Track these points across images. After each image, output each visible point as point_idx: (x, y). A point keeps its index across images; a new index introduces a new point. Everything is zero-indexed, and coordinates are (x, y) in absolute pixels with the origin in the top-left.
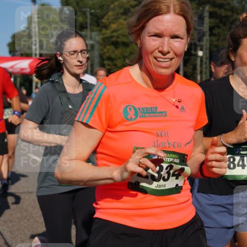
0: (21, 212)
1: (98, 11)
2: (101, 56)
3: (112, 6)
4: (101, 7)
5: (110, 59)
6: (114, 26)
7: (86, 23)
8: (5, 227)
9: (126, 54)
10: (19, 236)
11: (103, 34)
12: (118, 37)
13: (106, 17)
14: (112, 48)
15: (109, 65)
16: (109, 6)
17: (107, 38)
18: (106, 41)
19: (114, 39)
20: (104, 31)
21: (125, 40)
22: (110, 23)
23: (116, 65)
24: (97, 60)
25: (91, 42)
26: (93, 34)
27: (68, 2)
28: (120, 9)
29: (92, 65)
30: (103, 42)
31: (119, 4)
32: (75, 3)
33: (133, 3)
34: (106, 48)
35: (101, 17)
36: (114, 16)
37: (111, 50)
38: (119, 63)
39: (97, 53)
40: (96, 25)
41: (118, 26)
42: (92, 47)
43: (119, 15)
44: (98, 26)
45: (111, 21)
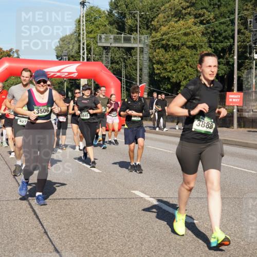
0: (70, 218)
1: (147, 13)
2: (150, 60)
3: (163, 8)
4: (151, 9)
5: (159, 62)
6: (164, 29)
7: (136, 26)
8: (54, 234)
9: (176, 58)
10: (69, 243)
11: (153, 37)
12: (168, 40)
13: (156, 20)
14: (162, 51)
15: (158, 69)
16: (160, 9)
17: (157, 41)
18: (156, 44)
19: (164, 42)
20: (154, 34)
21: (176, 43)
22: (161, 26)
23: (166, 69)
24: (146, 64)
25: (141, 46)
26: (143, 37)
27: (117, 6)
28: (171, 11)
29: (141, 70)
30: (152, 45)
31: (170, 5)
32: (124, 5)
33: (185, 4)
34: (155, 51)
35: (151, 19)
36: (165, 18)
37: (160, 54)
38: (169, 66)
39: (146, 57)
40: (146, 28)
41: (169, 29)
42: (142, 50)
43: (170, 18)
44: (147, 29)
45: (161, 24)
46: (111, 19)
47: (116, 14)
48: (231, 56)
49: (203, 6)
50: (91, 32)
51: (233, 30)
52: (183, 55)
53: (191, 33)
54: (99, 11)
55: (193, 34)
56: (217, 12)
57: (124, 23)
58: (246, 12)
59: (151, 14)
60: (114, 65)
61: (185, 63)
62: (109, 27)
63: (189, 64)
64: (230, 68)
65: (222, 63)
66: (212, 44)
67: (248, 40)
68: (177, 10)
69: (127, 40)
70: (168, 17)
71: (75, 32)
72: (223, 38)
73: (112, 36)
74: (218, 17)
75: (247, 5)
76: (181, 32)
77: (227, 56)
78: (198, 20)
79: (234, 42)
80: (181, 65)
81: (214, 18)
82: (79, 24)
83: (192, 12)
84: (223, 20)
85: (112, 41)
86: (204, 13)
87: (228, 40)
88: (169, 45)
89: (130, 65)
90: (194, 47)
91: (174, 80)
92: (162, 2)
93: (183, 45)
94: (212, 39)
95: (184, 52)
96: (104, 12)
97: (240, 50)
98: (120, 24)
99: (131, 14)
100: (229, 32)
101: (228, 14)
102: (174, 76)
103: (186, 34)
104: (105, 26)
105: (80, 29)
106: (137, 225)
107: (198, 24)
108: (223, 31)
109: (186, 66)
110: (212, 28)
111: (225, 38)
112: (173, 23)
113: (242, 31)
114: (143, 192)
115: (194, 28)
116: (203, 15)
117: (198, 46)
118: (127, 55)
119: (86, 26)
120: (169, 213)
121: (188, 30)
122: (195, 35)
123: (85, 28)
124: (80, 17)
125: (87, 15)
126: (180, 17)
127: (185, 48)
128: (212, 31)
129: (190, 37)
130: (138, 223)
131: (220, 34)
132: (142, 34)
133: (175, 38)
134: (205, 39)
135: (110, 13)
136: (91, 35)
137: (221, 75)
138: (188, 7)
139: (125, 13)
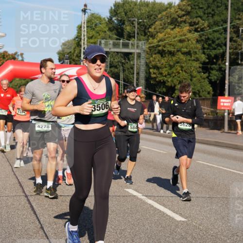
1: (145, 21)
2: (147, 65)
3: (159, 16)
4: (149, 17)
5: (156, 67)
6: (160, 36)
7: (134, 32)
8: (49, 229)
9: (172, 63)
11: (150, 43)
12: (164, 46)
13: (153, 27)
14: (158, 56)
15: (154, 73)
16: (157, 17)
17: (153, 47)
18: (152, 50)
19: (160, 48)
20: (151, 40)
21: (172, 49)
22: (157, 32)
23: (161, 74)
24: (143, 68)
25: (138, 51)
26: (140, 43)
27: (117, 13)
28: (167, 19)
29: (138, 74)
30: (149, 51)
31: (166, 13)
32: (123, 13)
33: (181, 13)
34: (152, 56)
35: (148, 26)
36: (161, 25)
37: (157, 59)
38: (165, 71)
39: (143, 62)
40: (143, 34)
41: (165, 35)
42: (139, 55)
43: (167, 25)
44: (145, 35)
45: (158, 31)
46: (111, 26)
47: (115, 21)
48: (223, 62)
49: (197, 15)
50: (91, 38)
51: (226, 38)
52: (179, 60)
53: (186, 40)
54: (99, 18)
55: (188, 41)
56: (211, 21)
57: (122, 30)
58: (238, 22)
59: (149, 21)
60: (112, 69)
61: (179, 68)
62: (108, 33)
63: (183, 69)
64: (222, 74)
65: (215, 69)
66: (206, 51)
67: (240, 47)
68: (173, 18)
69: (125, 45)
70: (165, 24)
71: (77, 38)
72: (216, 45)
73: (111, 42)
74: (212, 26)
75: (239, 14)
76: (176, 39)
77: (220, 62)
78: (192, 28)
79: (226, 49)
80: (176, 69)
81: (208, 26)
82: (81, 30)
83: (187, 20)
84: (216, 28)
85: (111, 46)
86: (199, 22)
87: (221, 47)
88: (165, 51)
89: (128, 69)
90: (188, 53)
91: (169, 84)
92: (159, 10)
93: (178, 51)
94: (206, 46)
95: (179, 58)
96: (104, 19)
97: (232, 57)
98: (119, 30)
99: (130, 21)
100: (222, 39)
101: (222, 23)
102: (169, 80)
103: (181, 41)
104: (105, 32)
105: (81, 35)
106: (129, 222)
107: (193, 32)
108: (216, 39)
109: (181, 71)
110: (206, 36)
111: (219, 45)
112: (169, 30)
113: (234, 39)
114: (136, 190)
115: (189, 35)
116: (198, 23)
117: (192, 52)
118: (125, 59)
119: (87, 32)
120: (160, 211)
121: (183, 37)
122: (190, 42)
123: (86, 34)
124: (82, 23)
125: (88, 22)
126: (176, 25)
127: (180, 53)
128: (206, 39)
129: (185, 44)
130: (130, 220)
131: (213, 42)
132: (140, 40)
133: (170, 45)
134: (199, 46)
135: (110, 19)
136: (92, 41)
137: (213, 80)
138: (184, 15)
139: (124, 20)
